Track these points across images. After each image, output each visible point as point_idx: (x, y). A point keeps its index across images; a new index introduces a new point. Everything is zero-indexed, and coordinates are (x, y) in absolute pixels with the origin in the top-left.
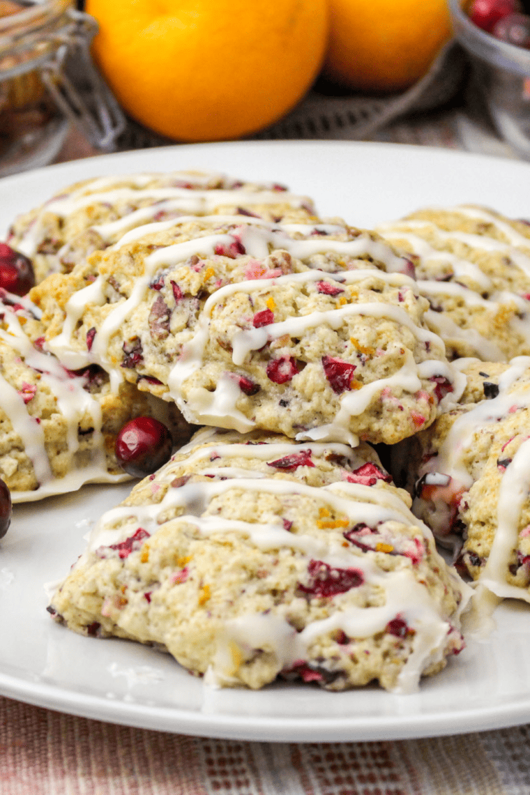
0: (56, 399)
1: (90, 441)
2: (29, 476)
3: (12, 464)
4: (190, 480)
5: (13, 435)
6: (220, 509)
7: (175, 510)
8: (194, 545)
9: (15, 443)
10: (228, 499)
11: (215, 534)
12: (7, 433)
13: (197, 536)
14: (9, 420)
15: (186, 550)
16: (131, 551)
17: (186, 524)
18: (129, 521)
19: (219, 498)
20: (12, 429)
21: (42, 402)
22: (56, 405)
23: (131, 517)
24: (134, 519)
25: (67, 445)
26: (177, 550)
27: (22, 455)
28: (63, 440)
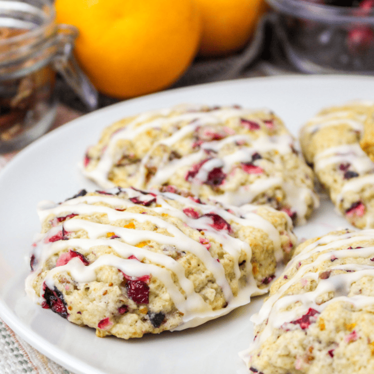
0: (221, 245)
1: (245, 269)
2: (222, 299)
3: (212, 292)
4: (332, 273)
5: (208, 273)
6: (360, 290)
7: (327, 294)
8: (355, 316)
9: (210, 278)
10: (364, 283)
11: (366, 306)
12: (203, 272)
13: (353, 309)
14: (203, 263)
15: (350, 319)
16: (309, 323)
17: (344, 302)
18: (297, 304)
19: (357, 283)
20: (205, 269)
21: (215, 248)
22: (222, 249)
23: (298, 302)
24: (299, 303)
25: (234, 274)
26: (345, 320)
27: (215, 285)
28: (232, 271)
